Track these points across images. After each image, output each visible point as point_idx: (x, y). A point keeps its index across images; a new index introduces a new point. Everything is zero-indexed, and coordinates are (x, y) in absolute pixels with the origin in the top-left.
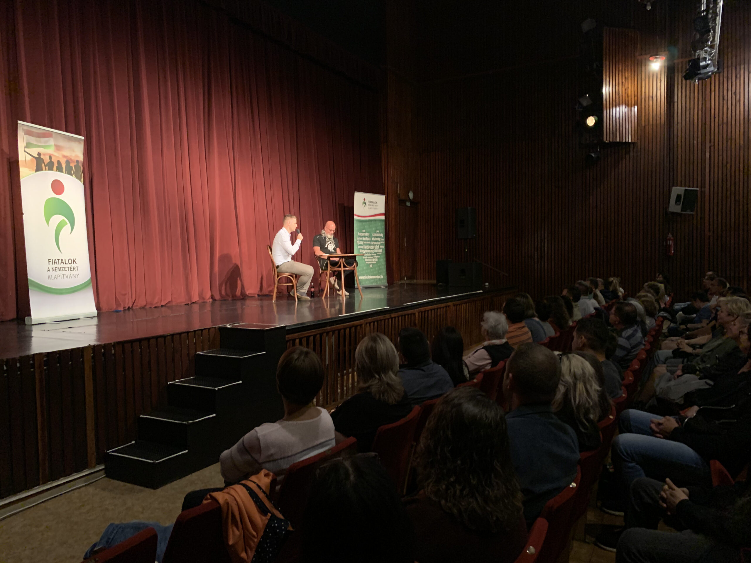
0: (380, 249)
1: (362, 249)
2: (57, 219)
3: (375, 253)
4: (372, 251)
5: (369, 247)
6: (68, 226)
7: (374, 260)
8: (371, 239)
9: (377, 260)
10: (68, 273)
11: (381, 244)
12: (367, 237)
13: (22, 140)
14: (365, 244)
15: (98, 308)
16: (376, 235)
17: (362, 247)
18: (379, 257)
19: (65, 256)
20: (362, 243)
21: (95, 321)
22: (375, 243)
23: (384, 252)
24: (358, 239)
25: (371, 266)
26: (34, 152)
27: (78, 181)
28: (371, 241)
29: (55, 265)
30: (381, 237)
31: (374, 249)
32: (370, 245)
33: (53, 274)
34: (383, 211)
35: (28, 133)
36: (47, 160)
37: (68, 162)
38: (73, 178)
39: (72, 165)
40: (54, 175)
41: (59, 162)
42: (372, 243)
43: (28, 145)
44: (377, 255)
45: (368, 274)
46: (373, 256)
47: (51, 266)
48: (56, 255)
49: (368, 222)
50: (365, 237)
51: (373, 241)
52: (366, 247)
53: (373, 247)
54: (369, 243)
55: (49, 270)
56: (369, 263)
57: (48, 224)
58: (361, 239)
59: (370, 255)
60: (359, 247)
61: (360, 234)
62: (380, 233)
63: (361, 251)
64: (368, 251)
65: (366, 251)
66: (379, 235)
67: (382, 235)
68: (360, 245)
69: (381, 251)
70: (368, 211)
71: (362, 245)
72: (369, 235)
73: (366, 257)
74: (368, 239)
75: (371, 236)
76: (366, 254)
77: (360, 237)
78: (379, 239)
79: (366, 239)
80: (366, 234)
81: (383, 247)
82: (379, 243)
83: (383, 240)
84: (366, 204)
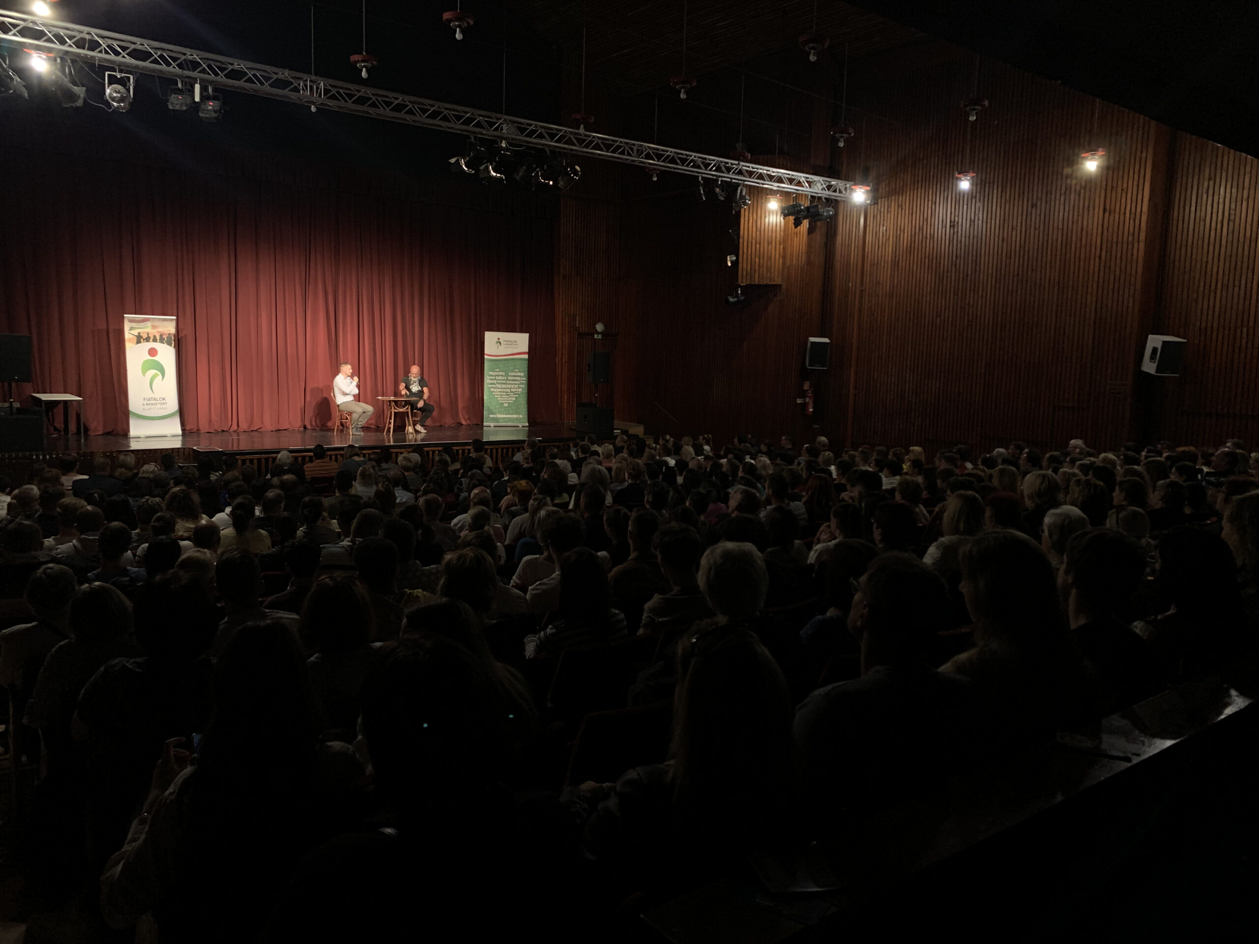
0: (519, 388)
1: (494, 388)
2: (153, 372)
3: (511, 392)
4: (509, 390)
5: (504, 386)
6: (160, 376)
7: (510, 399)
8: (507, 378)
9: (514, 399)
10: (159, 406)
11: (521, 384)
12: (502, 376)
13: (127, 326)
14: (498, 383)
15: (183, 430)
16: (513, 374)
17: (494, 386)
18: (517, 396)
19: (157, 395)
20: (495, 382)
21: (180, 438)
22: (512, 382)
23: (526, 391)
24: (488, 377)
25: (506, 405)
26: (136, 332)
27: (169, 347)
28: (507, 380)
29: (149, 402)
30: (521, 376)
31: (510, 389)
32: (504, 384)
33: (147, 407)
34: (527, 350)
35: (131, 321)
36: (145, 336)
37: (161, 336)
38: (165, 345)
39: (165, 337)
40: (151, 345)
41: (155, 337)
42: (508, 382)
43: (131, 329)
44: (514, 394)
45: (501, 413)
46: (509, 395)
47: (145, 402)
48: (150, 395)
49: (504, 363)
50: (498, 376)
51: (509, 380)
52: (499, 386)
53: (509, 386)
54: (505, 382)
55: (144, 405)
56: (503, 401)
57: (144, 376)
58: (494, 378)
59: (505, 394)
60: (490, 386)
61: (491, 373)
62: (520, 372)
63: (492, 390)
64: (502, 390)
65: (499, 390)
66: (519, 374)
67: (522, 374)
68: (491, 384)
69: (520, 390)
70: (503, 350)
71: (494, 384)
72: (504, 374)
73: (500, 396)
74: (503, 378)
75: (507, 375)
76: (500, 393)
77: (492, 376)
78: (518, 378)
79: (500, 378)
80: (501, 373)
81: (523, 386)
82: (519, 382)
83: (525, 379)
84: (500, 343)
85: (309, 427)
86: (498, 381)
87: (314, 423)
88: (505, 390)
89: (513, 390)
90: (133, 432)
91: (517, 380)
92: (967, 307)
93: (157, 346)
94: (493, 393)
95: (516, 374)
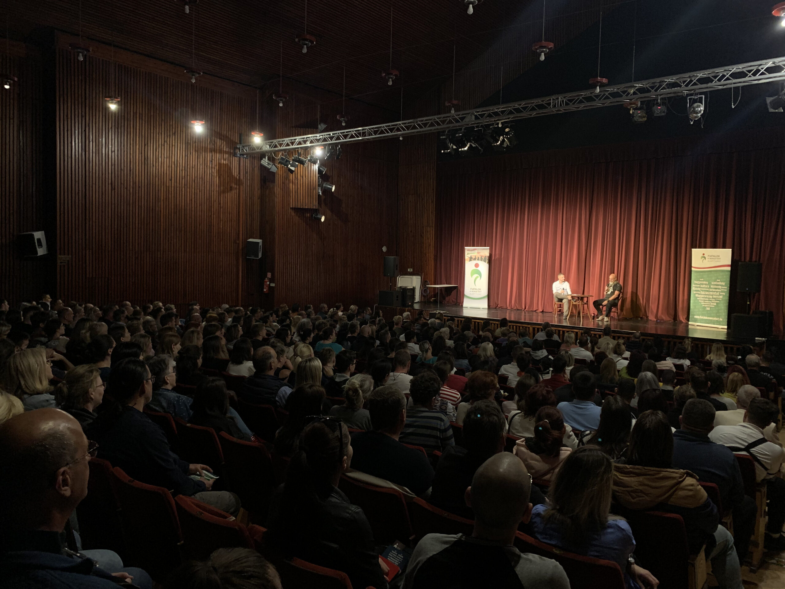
0: (720, 295)
1: (699, 294)
2: (476, 275)
4: (711, 297)
5: (707, 293)
6: (479, 278)
7: (712, 304)
8: (710, 286)
9: (715, 304)
10: (478, 293)
11: (722, 292)
12: (705, 284)
13: (466, 252)
14: (702, 291)
15: (489, 306)
16: (715, 283)
17: (699, 293)
18: (718, 302)
19: (477, 287)
20: (699, 289)
21: (487, 312)
22: (714, 290)
23: (727, 298)
24: (693, 286)
25: (708, 309)
26: (469, 256)
27: (486, 263)
28: (710, 288)
29: (474, 290)
31: (712, 295)
32: (707, 291)
33: (472, 293)
34: (730, 263)
35: (468, 250)
36: (474, 257)
37: (481, 257)
38: (483, 262)
39: (483, 258)
40: (476, 262)
41: (478, 258)
42: (711, 290)
43: (468, 254)
44: (716, 300)
45: (703, 315)
46: (711, 301)
47: (471, 290)
48: (474, 287)
49: (709, 273)
50: (702, 284)
51: (712, 288)
52: (703, 293)
53: (711, 293)
54: (708, 289)
56: (706, 306)
58: (698, 286)
59: (708, 299)
60: (695, 292)
61: (697, 282)
62: (721, 281)
63: (697, 295)
64: (706, 296)
65: (703, 296)
66: (720, 283)
67: (723, 284)
69: (721, 297)
70: (707, 263)
71: (698, 291)
72: (707, 283)
73: (703, 301)
74: (706, 286)
75: (710, 284)
76: (703, 299)
77: (697, 284)
78: (720, 287)
79: (704, 286)
80: (705, 282)
81: (724, 294)
83: (726, 288)
84: (705, 258)
86: (702, 289)
88: (708, 296)
89: (714, 297)
90: (465, 304)
91: (719, 289)
93: (480, 262)
94: (698, 299)
95: (718, 283)
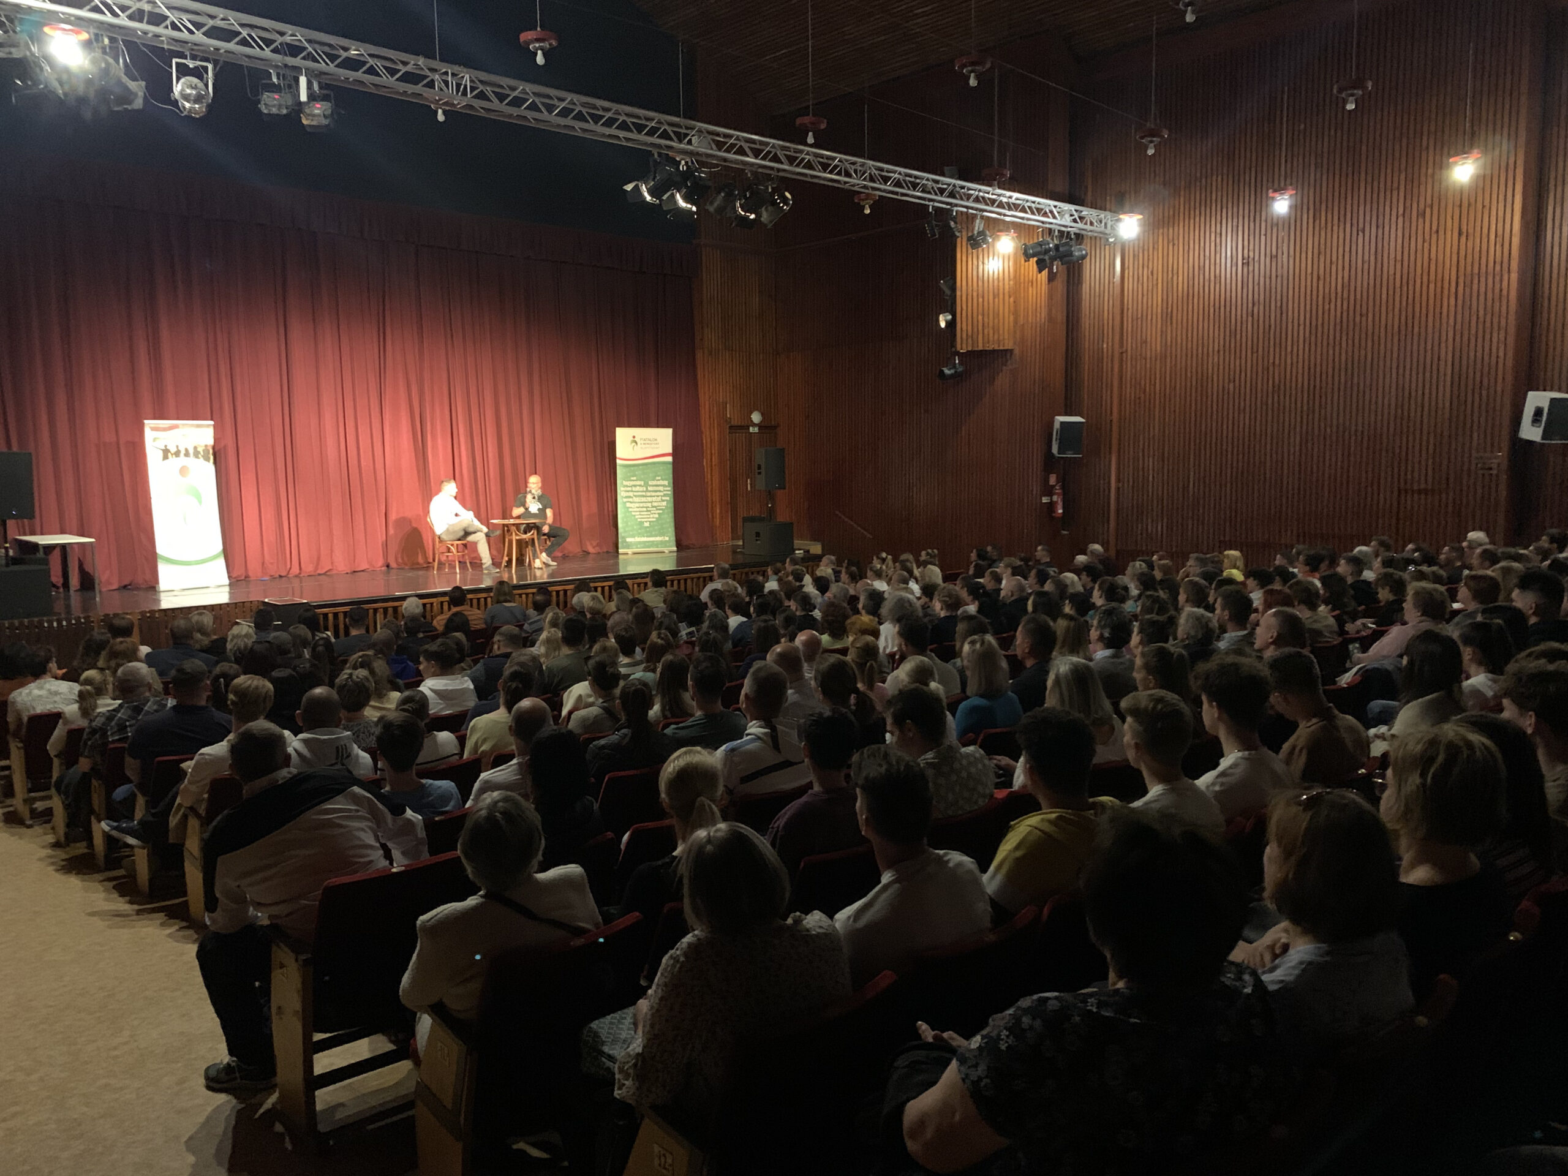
0: (663, 501)
1: (630, 502)
3: (653, 507)
4: (649, 505)
5: (644, 499)
7: (652, 516)
8: (647, 489)
9: (657, 516)
11: (665, 495)
12: (640, 486)
13: (149, 435)
14: (636, 496)
15: (230, 577)
16: (655, 483)
17: (631, 500)
18: (661, 511)
20: (631, 494)
21: (227, 589)
22: (653, 494)
23: (671, 505)
24: (622, 489)
25: (647, 524)
26: (160, 445)
28: (647, 491)
30: (664, 486)
31: (651, 502)
32: (643, 496)
34: (670, 450)
35: (154, 429)
36: (173, 450)
37: (195, 448)
38: (201, 462)
39: (200, 449)
40: (182, 460)
41: (186, 450)
42: (649, 494)
43: (154, 440)
44: (657, 510)
45: (640, 535)
46: (650, 511)
49: (644, 468)
50: (635, 486)
51: (650, 491)
52: (638, 500)
53: (650, 499)
54: (644, 494)
56: (643, 520)
58: (630, 489)
59: (645, 509)
60: (625, 500)
61: (625, 483)
62: (662, 480)
63: (628, 505)
64: (641, 505)
65: (637, 505)
66: (661, 482)
67: (666, 483)
68: (626, 497)
69: (664, 503)
70: (641, 452)
71: (630, 497)
72: (642, 483)
73: (639, 513)
74: (641, 489)
75: (646, 485)
76: (638, 510)
77: (627, 486)
78: (661, 488)
79: (638, 488)
80: (638, 483)
81: (668, 498)
82: (662, 494)
83: (669, 489)
84: (636, 443)
85: (393, 565)
86: (635, 494)
87: (400, 560)
88: (645, 505)
89: (655, 504)
90: (164, 584)
91: (660, 491)
92: (1271, 368)
93: (191, 462)
94: (628, 510)
95: (659, 483)
